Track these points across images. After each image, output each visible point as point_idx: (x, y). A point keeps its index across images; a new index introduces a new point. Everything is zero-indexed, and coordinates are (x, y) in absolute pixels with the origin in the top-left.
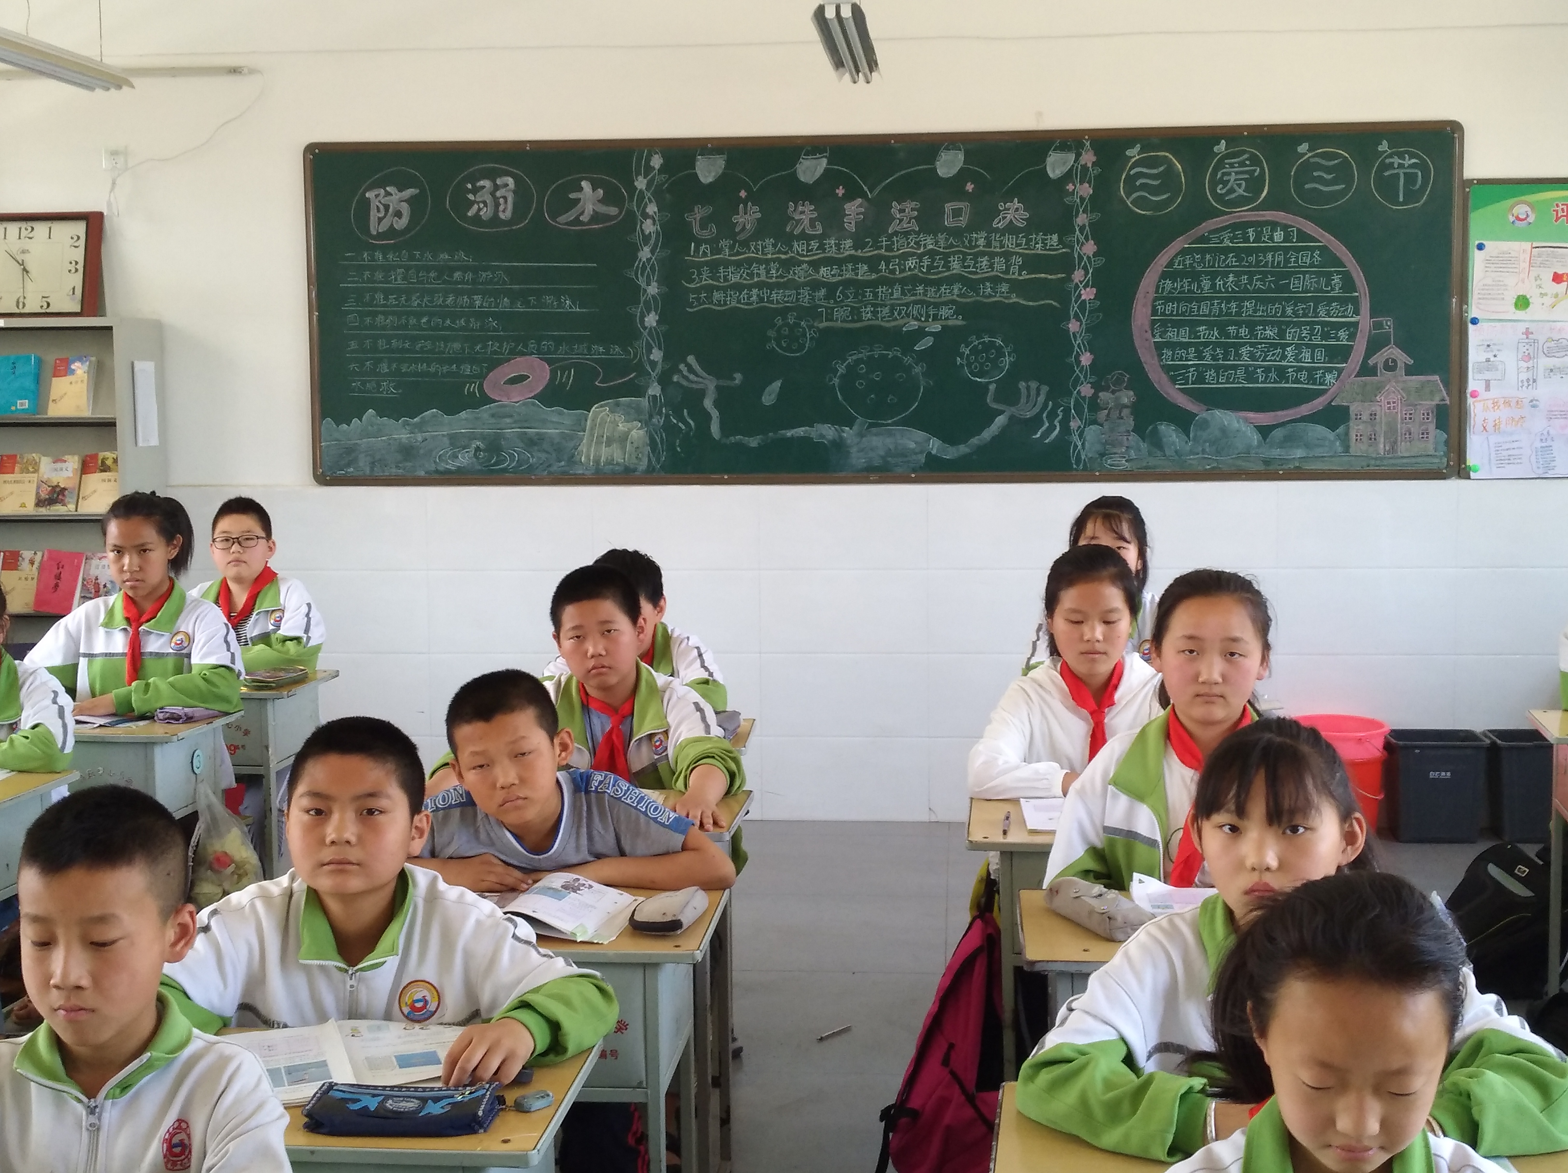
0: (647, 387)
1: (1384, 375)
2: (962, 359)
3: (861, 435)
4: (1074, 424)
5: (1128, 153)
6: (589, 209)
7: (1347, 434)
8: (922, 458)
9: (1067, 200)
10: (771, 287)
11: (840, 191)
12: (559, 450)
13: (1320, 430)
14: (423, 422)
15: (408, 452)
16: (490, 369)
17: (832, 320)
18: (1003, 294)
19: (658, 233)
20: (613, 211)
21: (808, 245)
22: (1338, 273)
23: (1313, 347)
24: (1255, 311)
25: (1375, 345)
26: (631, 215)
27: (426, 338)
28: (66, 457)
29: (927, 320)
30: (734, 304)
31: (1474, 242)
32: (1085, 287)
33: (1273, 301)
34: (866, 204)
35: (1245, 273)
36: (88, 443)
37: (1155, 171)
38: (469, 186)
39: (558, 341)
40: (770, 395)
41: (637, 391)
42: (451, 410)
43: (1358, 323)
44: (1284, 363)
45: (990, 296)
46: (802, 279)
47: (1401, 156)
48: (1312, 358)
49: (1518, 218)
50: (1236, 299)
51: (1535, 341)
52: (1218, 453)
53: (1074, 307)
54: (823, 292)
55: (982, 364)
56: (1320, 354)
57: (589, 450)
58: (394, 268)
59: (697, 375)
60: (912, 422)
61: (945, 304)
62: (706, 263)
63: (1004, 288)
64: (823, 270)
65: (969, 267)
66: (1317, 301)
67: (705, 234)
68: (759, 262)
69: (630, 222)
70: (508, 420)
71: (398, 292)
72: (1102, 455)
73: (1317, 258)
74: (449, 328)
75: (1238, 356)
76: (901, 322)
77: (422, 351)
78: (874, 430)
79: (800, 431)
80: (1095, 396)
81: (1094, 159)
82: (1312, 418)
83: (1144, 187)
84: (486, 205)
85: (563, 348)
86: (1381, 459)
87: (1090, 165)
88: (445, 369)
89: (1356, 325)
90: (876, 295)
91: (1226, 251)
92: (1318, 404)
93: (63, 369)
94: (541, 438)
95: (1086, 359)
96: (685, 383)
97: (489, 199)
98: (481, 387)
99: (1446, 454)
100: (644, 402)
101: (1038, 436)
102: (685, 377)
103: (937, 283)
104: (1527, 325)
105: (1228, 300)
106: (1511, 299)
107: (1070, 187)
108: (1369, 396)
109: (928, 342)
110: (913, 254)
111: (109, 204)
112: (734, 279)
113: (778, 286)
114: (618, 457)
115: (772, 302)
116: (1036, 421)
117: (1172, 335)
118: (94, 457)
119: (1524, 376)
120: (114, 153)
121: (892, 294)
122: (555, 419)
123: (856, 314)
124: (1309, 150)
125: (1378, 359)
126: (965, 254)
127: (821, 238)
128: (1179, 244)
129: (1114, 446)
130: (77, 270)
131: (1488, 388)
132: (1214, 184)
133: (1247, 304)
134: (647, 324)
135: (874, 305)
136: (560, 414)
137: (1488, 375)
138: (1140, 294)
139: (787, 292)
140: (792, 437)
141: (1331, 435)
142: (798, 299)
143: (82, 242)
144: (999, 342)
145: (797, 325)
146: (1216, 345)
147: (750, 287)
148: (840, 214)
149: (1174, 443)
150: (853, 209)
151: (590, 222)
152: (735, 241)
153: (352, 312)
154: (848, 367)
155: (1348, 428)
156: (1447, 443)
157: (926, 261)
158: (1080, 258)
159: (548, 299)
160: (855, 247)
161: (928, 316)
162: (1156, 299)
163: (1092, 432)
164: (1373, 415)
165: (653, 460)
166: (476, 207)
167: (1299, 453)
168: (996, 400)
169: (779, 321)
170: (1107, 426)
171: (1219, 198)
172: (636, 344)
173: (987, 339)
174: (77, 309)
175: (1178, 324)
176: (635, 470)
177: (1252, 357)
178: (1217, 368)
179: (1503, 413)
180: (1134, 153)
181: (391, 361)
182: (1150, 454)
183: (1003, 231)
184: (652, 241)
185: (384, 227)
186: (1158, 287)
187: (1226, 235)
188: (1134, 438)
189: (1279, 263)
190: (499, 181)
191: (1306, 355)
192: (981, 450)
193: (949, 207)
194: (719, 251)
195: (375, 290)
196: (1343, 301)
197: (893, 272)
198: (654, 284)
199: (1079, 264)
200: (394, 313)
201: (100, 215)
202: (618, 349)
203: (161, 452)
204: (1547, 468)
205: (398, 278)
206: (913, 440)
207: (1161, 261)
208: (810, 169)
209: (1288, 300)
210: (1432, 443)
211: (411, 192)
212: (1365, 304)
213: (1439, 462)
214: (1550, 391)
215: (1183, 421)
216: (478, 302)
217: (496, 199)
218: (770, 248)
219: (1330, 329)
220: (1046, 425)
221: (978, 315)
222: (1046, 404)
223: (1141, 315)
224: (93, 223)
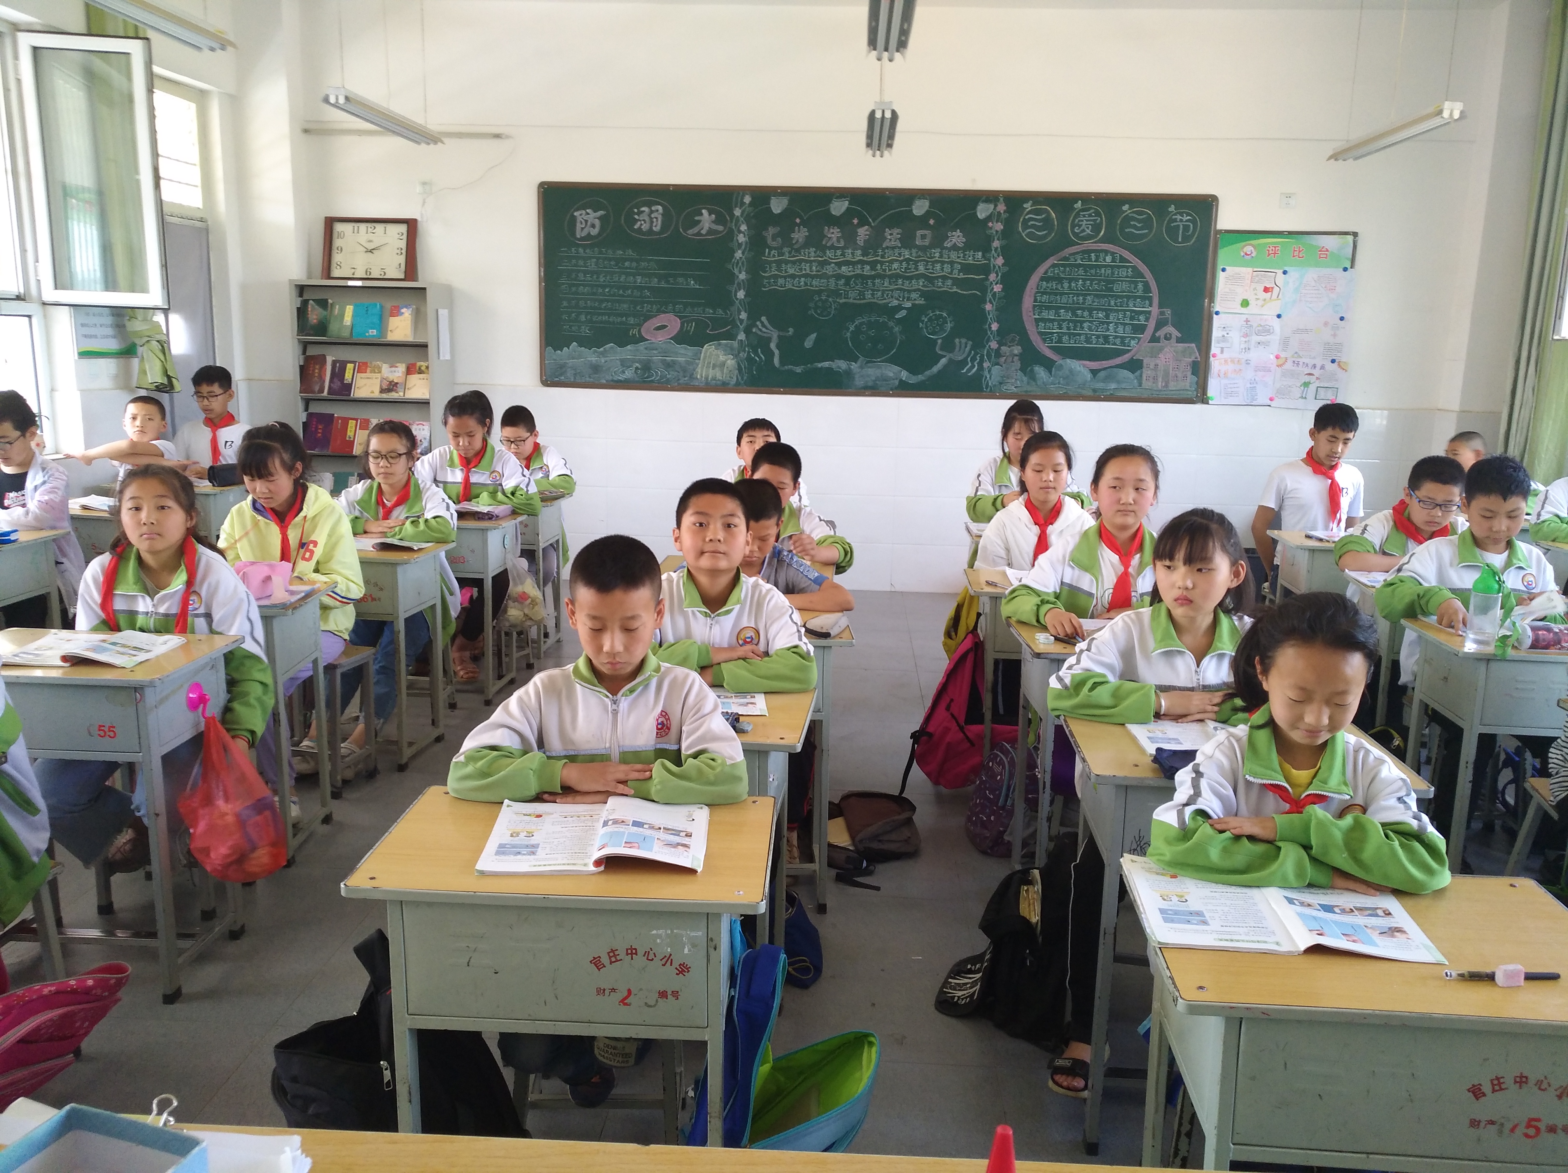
0: (737, 335)
1: (1164, 342)
2: (923, 323)
3: (861, 367)
4: (986, 365)
5: (1025, 206)
6: (706, 227)
7: (1141, 376)
8: (897, 382)
9: (988, 232)
10: (813, 277)
11: (855, 221)
12: (685, 371)
13: (1124, 373)
14: (605, 351)
15: (596, 369)
16: (645, 321)
17: (847, 298)
18: (948, 287)
19: (746, 243)
20: (721, 228)
21: (835, 253)
22: (1142, 282)
23: (1125, 325)
24: (1093, 302)
25: (1160, 325)
26: (731, 231)
27: (608, 301)
28: (398, 365)
29: (903, 300)
30: (790, 286)
31: (1219, 267)
32: (996, 284)
33: (1104, 297)
34: (870, 229)
35: (1088, 280)
36: (411, 356)
37: (1040, 217)
39: (686, 305)
40: (809, 342)
41: (731, 336)
42: (622, 345)
43: (1150, 312)
44: (1108, 333)
45: (940, 287)
46: (831, 273)
47: (1181, 214)
48: (1124, 331)
49: (1246, 254)
50: (1082, 295)
51: (1251, 326)
52: (1068, 384)
53: (989, 296)
54: (843, 281)
55: (934, 327)
56: (1128, 329)
57: (702, 371)
58: (591, 258)
59: (767, 329)
60: (893, 361)
61: (915, 291)
62: (775, 261)
63: (949, 282)
64: (843, 268)
65: (929, 269)
67: (774, 244)
68: (806, 261)
69: (730, 235)
70: (655, 352)
71: (592, 273)
72: (1001, 383)
73: (1130, 273)
74: (623, 296)
75: (1082, 328)
76: (888, 301)
77: (605, 308)
78: (869, 365)
79: (826, 364)
80: (999, 349)
81: (1005, 208)
82: (1122, 366)
83: (1033, 226)
84: (645, 222)
85: (689, 309)
86: (1161, 391)
87: (1002, 212)
88: (619, 319)
90: (874, 284)
91: (1078, 266)
92: (1126, 357)
93: (396, 312)
94: (674, 362)
95: (995, 327)
96: (760, 333)
97: (647, 219)
98: (639, 331)
99: (1197, 390)
100: (735, 344)
101: (965, 371)
102: (760, 330)
103: (910, 278)
104: (1247, 316)
105: (1078, 295)
106: (1239, 301)
107: (990, 224)
108: (1154, 354)
109: (903, 313)
110: (897, 260)
111: (422, 215)
112: (791, 271)
113: (817, 276)
114: (719, 376)
115: (812, 286)
116: (964, 363)
117: (1045, 315)
118: (414, 365)
119: (1243, 346)
120: (424, 184)
121: (883, 284)
122: (682, 351)
123: (862, 295)
124: (1129, 209)
125: (1161, 333)
126: (927, 262)
127: (843, 249)
128: (1052, 260)
129: (1008, 378)
130: (401, 254)
131: (1222, 352)
132: (1073, 227)
133: (1088, 297)
134: (738, 297)
135: (872, 290)
136: (686, 349)
137: (1222, 345)
138: (1028, 288)
139: (822, 281)
140: (822, 367)
141: (1132, 376)
142: (828, 285)
143: (405, 237)
144: (945, 315)
145: (827, 300)
146: (1070, 321)
147: (800, 277)
148: (856, 234)
149: (1042, 378)
150: (863, 232)
151: (707, 234)
152: (792, 249)
153: (565, 284)
154: (856, 326)
155: (1142, 373)
156: (1197, 383)
158: (994, 266)
159: (680, 280)
160: (863, 255)
161: (904, 298)
162: (1036, 293)
163: (996, 369)
164: (1156, 365)
165: (740, 378)
166: (639, 223)
167: (1113, 386)
168: (941, 349)
169: (816, 298)
170: (1004, 365)
171: (1076, 235)
172: (732, 309)
173: (938, 313)
174: (402, 277)
175: (1048, 308)
176: (728, 384)
177: (1090, 329)
178: (1070, 335)
179: (1230, 367)
180: (1028, 206)
181: (587, 314)
182: (1028, 383)
183: (950, 249)
184: (743, 247)
185: (584, 234)
186: (1038, 286)
187: (1079, 257)
188: (1020, 374)
189: (1108, 274)
190: (653, 208)
191: (1120, 329)
192: (932, 378)
193: (919, 233)
194: (783, 254)
195: (579, 271)
196: (1143, 298)
197: (885, 270)
198: (744, 273)
199: (993, 270)
200: (589, 285)
201: (415, 220)
202: (721, 311)
203: (452, 363)
204: (1253, 399)
205: (592, 265)
206: (892, 371)
207: (1041, 270)
208: (838, 208)
209: (1112, 296)
210: (1188, 382)
211: (601, 213)
212: (1156, 301)
213: (1192, 394)
214: (1258, 355)
215: (1049, 365)
216: (639, 281)
217: (651, 219)
218: (813, 254)
219: (1135, 314)
220: (970, 364)
221: (933, 298)
222: (970, 352)
223: (1028, 302)
224: (412, 225)
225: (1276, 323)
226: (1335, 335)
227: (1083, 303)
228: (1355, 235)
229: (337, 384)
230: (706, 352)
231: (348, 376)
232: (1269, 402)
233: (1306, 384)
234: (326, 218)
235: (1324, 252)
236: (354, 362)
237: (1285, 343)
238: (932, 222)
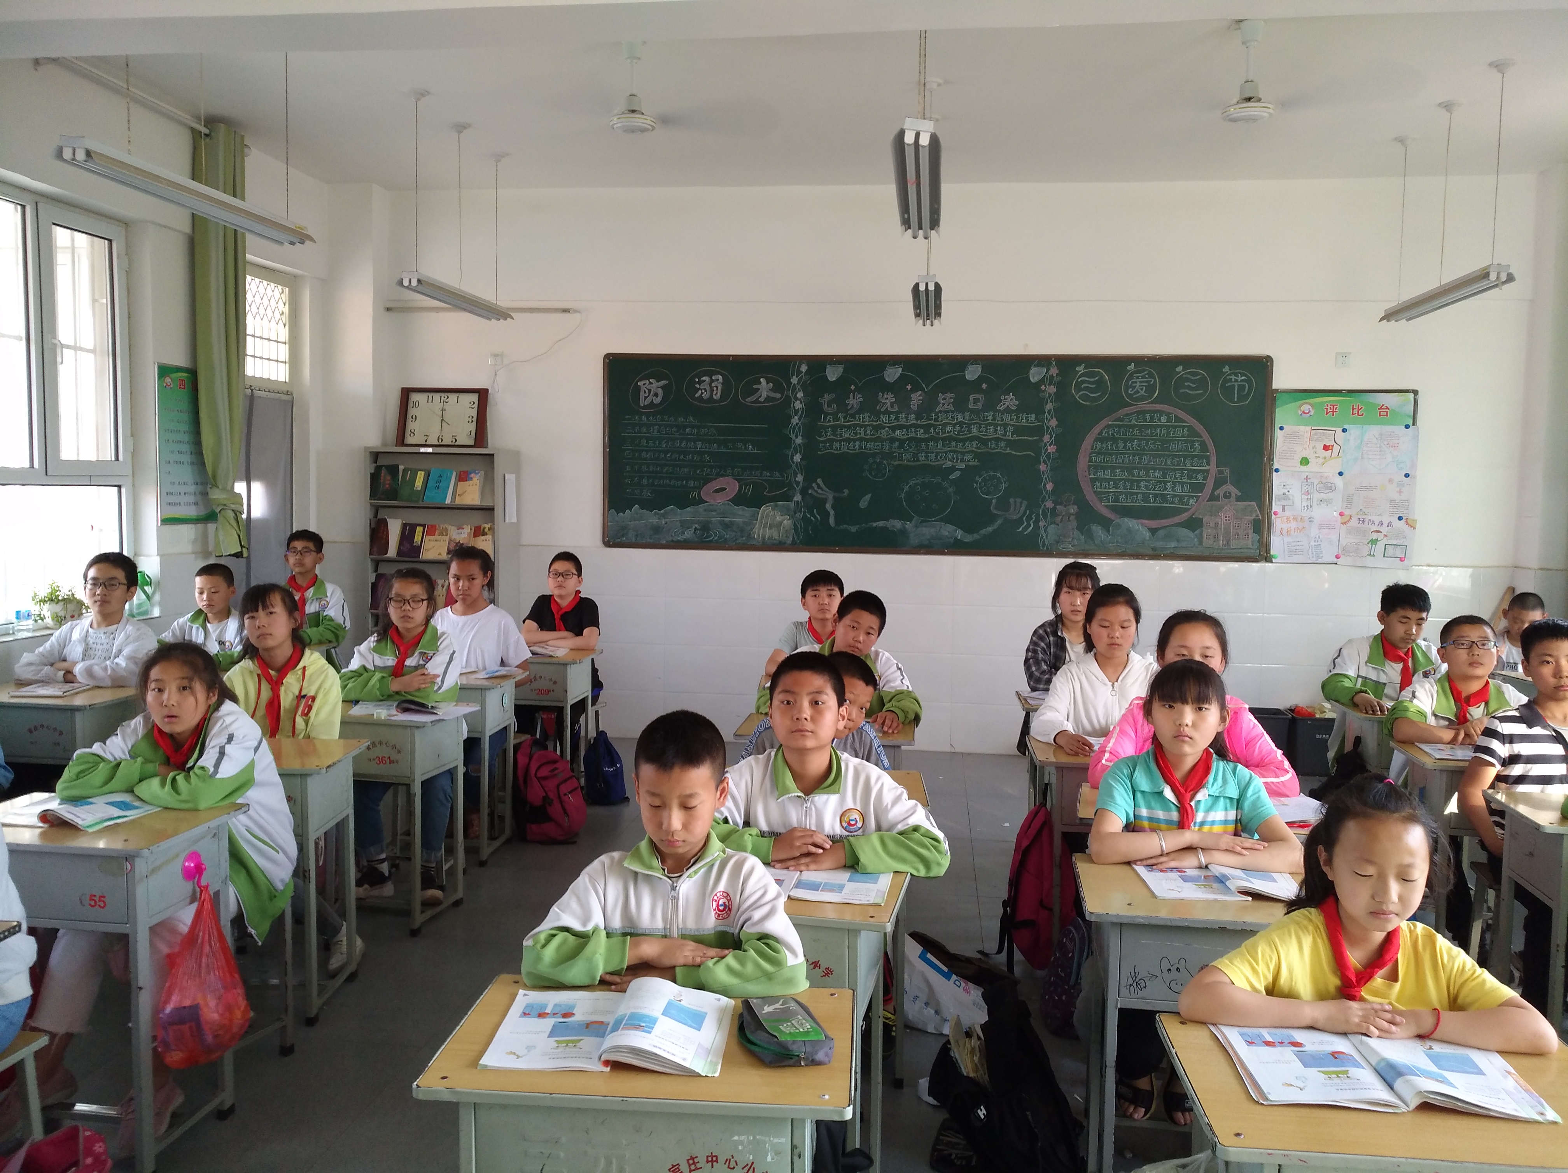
0: (794, 496)
1: (1223, 501)
2: (977, 484)
3: (916, 527)
4: (1041, 524)
5: (1077, 369)
6: (764, 394)
7: (1201, 534)
8: (952, 540)
9: (1041, 395)
10: (867, 440)
11: (909, 387)
12: (742, 531)
13: (1184, 532)
14: (666, 513)
15: (657, 529)
16: (705, 484)
17: (902, 460)
18: (1002, 448)
19: (803, 409)
20: (778, 395)
21: (889, 417)
22: (1198, 441)
23: (1182, 484)
24: (1149, 462)
25: (1218, 483)
26: (788, 397)
27: (669, 465)
28: (464, 527)
29: (957, 462)
30: (845, 450)
31: (1277, 426)
32: (1050, 445)
33: (1160, 456)
34: (924, 394)
35: (1144, 439)
36: (477, 519)
37: (1092, 380)
38: (697, 380)
39: (744, 469)
40: (864, 503)
41: (789, 499)
42: (682, 507)
44: (1166, 492)
45: (994, 449)
46: (885, 437)
47: (1236, 375)
48: (1182, 490)
49: (1304, 412)
51: (1312, 483)
52: (1126, 543)
53: (1043, 457)
54: (897, 444)
55: (988, 488)
56: (1186, 488)
57: (759, 531)
58: (653, 425)
59: (822, 490)
60: (947, 520)
61: (968, 452)
62: (830, 426)
63: (1003, 444)
64: (897, 432)
65: (982, 432)
66: (1185, 457)
67: (830, 410)
68: (861, 426)
69: (787, 402)
70: (713, 513)
71: (655, 439)
72: (1058, 542)
73: (1186, 432)
74: (683, 460)
75: (1139, 487)
76: (942, 462)
77: (666, 473)
78: (924, 524)
79: (881, 524)
80: (1054, 508)
81: (1057, 371)
82: (1180, 525)
83: (1086, 389)
84: (706, 391)
85: (746, 473)
86: (1221, 549)
87: (1055, 375)
88: (679, 483)
89: (1208, 471)
90: (928, 446)
91: (1133, 427)
92: (1185, 516)
93: (464, 477)
94: (732, 524)
95: (1050, 486)
96: (815, 494)
97: (708, 387)
98: (699, 493)
99: (1259, 548)
100: (792, 505)
101: (1020, 529)
102: (816, 492)
103: (964, 441)
104: (1307, 474)
105: (1134, 455)
106: (1299, 459)
107: (1043, 387)
108: (1214, 513)
109: (957, 474)
110: (950, 424)
111: (493, 385)
112: (846, 436)
113: (871, 440)
114: (775, 536)
115: (867, 449)
116: (1019, 522)
117: (1101, 474)
118: (481, 527)
119: (1305, 504)
120: (496, 355)
121: (937, 446)
122: (740, 513)
123: (915, 457)
124: (1183, 370)
125: (1220, 492)
126: (980, 424)
127: (897, 413)
128: (1106, 422)
129: (1065, 537)
130: (472, 421)
131: (1284, 510)
132: (1127, 388)
133: (1145, 457)
134: (795, 460)
135: (926, 452)
136: (743, 510)
137: (1283, 503)
138: (1082, 450)
139: (876, 444)
140: (876, 527)
141: (1191, 534)
142: (882, 448)
143: (476, 405)
144: (999, 475)
145: (881, 463)
146: (1125, 480)
147: (855, 441)
148: (909, 399)
149: (1100, 536)
150: (916, 398)
151: (764, 402)
152: (847, 414)
153: (628, 450)
154: (910, 487)
155: (1202, 531)
156: (1259, 541)
157: (958, 428)
158: (1048, 428)
159: (739, 445)
160: (917, 419)
161: (958, 459)
162: (1091, 453)
163: (1052, 529)
164: (1217, 524)
165: (796, 538)
166: (700, 392)
167: (1173, 544)
168: (996, 509)
169: (871, 460)
170: (1060, 524)
171: (1130, 396)
172: (789, 471)
173: (992, 473)
174: (472, 443)
175: (1104, 468)
176: (785, 543)
177: (1147, 487)
178: (1126, 494)
179: (1293, 525)
180: (1081, 369)
181: (649, 478)
182: (1086, 542)
183: (1003, 412)
185: (648, 402)
186: (1093, 446)
187: (1134, 417)
188: (1077, 532)
189: (1164, 434)
190: (713, 378)
191: (1178, 488)
192: (987, 537)
193: (972, 397)
194: (838, 419)
195: (642, 438)
196: (1200, 457)
197: (938, 433)
198: (800, 437)
199: (1047, 431)
200: (651, 451)
201: (487, 390)
202: (777, 474)
203: (517, 525)
204: (1318, 557)
205: (654, 431)
206: (948, 531)
207: (1096, 430)
208: (892, 374)
209: (1169, 456)
210: (1250, 541)
211: (663, 382)
212: (1213, 460)
213: (1255, 552)
214: (1320, 513)
215: (1106, 524)
216: (699, 446)
217: (711, 388)
218: (867, 419)
219: (1192, 474)
220: (1026, 524)
221: (986, 460)
222: (1025, 512)
223: (1082, 462)
224: (483, 395)
225: (1339, 481)
226: (1400, 492)
227: (1140, 463)
228: (1416, 392)
229: (407, 546)
230: (762, 514)
231: (417, 538)
232: (1335, 560)
233: (1374, 542)
234: (403, 389)
235: (1384, 411)
236: (424, 526)
237: (1349, 500)
238: (984, 386)
